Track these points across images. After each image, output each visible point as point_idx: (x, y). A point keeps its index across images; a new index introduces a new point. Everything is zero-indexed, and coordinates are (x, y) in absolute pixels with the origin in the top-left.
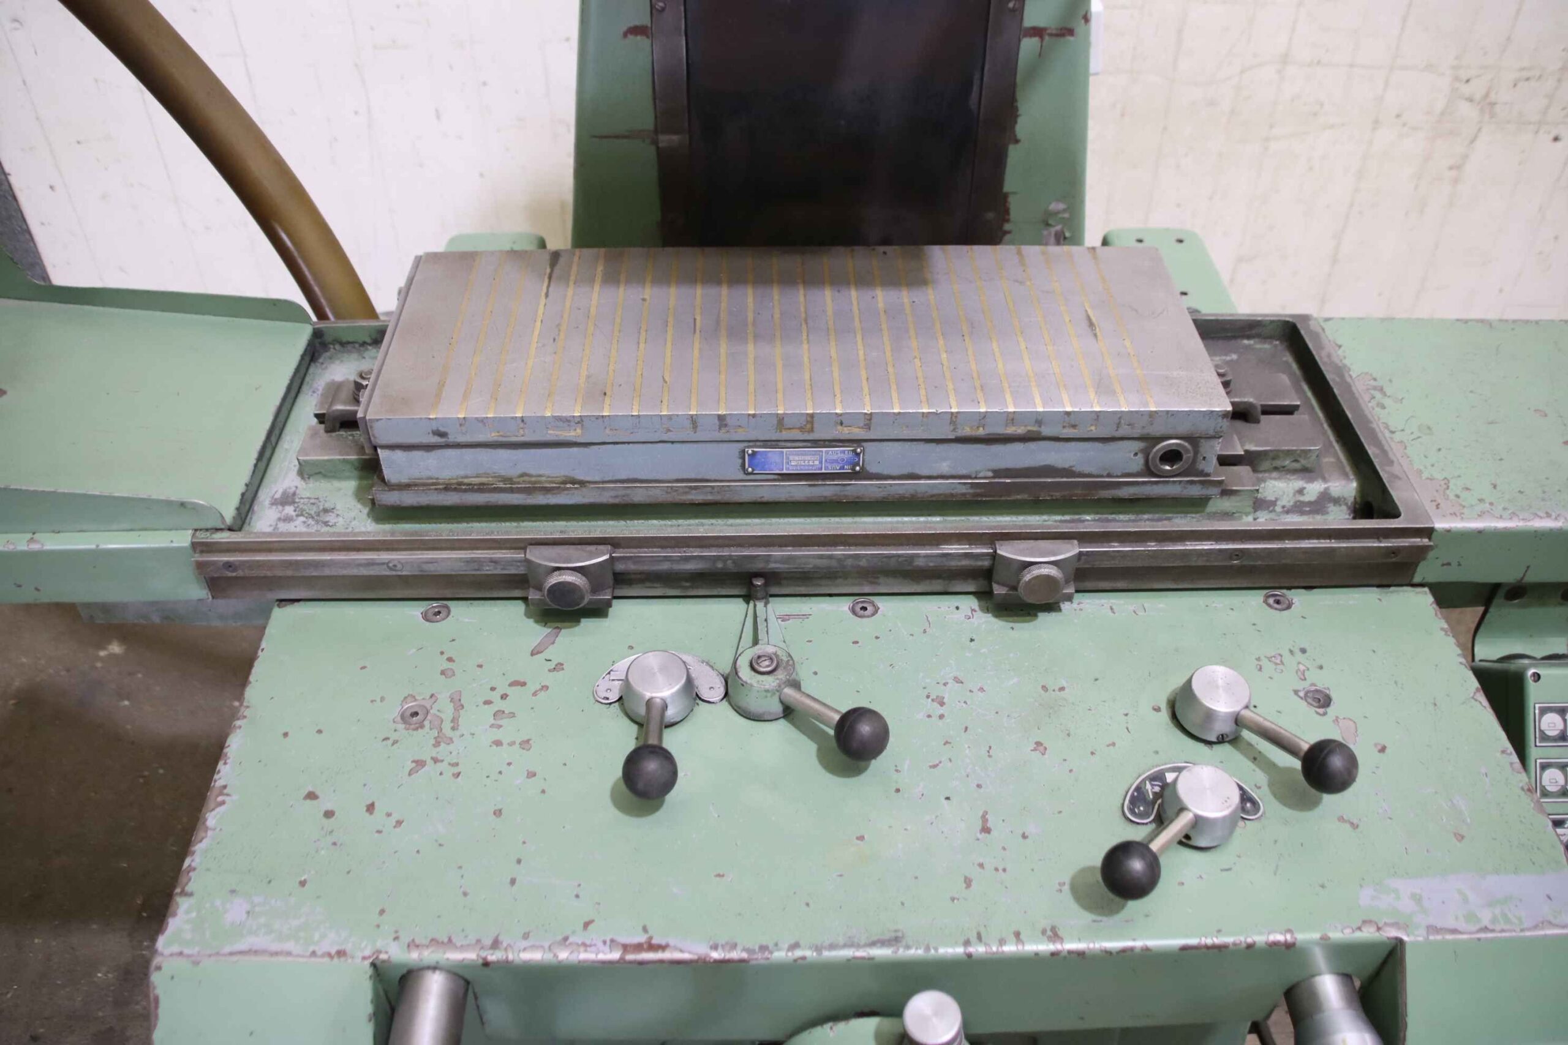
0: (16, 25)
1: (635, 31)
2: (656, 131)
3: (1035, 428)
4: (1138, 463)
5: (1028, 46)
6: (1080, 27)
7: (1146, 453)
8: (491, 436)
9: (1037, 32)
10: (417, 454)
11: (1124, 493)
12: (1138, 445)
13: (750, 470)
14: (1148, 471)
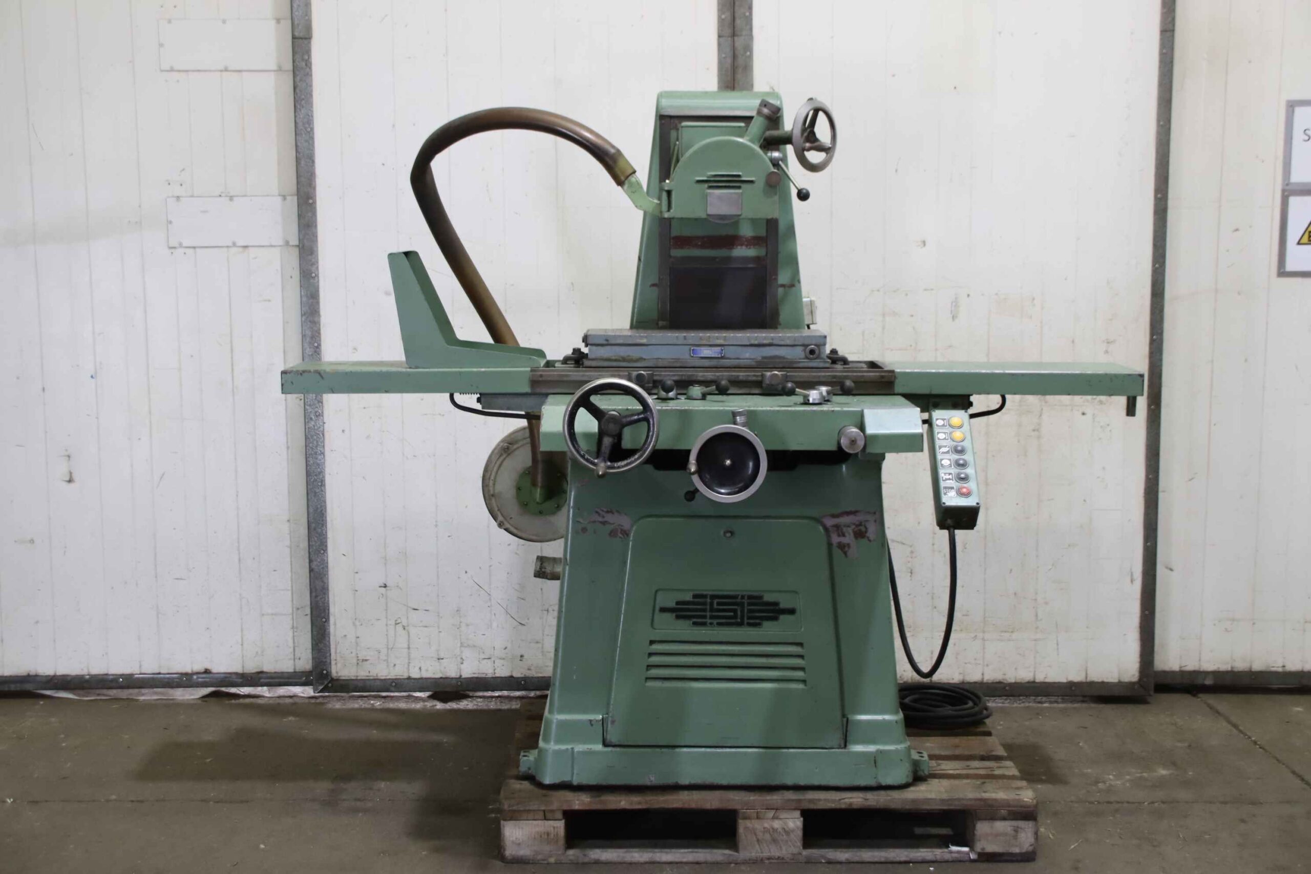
0: (355, 351)
1: (654, 285)
2: (658, 320)
3: (771, 341)
4: (802, 355)
5: (781, 290)
6: (797, 284)
7: (805, 350)
8: (621, 341)
9: (783, 286)
10: (599, 348)
11: (801, 365)
12: (801, 348)
13: (692, 355)
14: (807, 358)
